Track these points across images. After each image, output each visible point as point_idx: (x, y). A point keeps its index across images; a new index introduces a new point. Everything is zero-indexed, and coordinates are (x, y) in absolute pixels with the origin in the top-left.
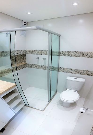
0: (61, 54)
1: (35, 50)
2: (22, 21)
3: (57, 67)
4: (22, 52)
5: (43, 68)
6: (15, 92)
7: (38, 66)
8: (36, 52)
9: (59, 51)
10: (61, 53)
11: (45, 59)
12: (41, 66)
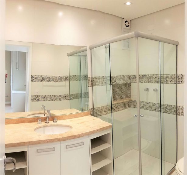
0: (180, 80)
1: (143, 74)
2: (122, 19)
3: (175, 106)
4: (125, 79)
5: (154, 108)
6: (107, 142)
7: (147, 106)
8: (145, 79)
9: (177, 74)
10: (180, 77)
11: (156, 90)
12: (151, 105)
